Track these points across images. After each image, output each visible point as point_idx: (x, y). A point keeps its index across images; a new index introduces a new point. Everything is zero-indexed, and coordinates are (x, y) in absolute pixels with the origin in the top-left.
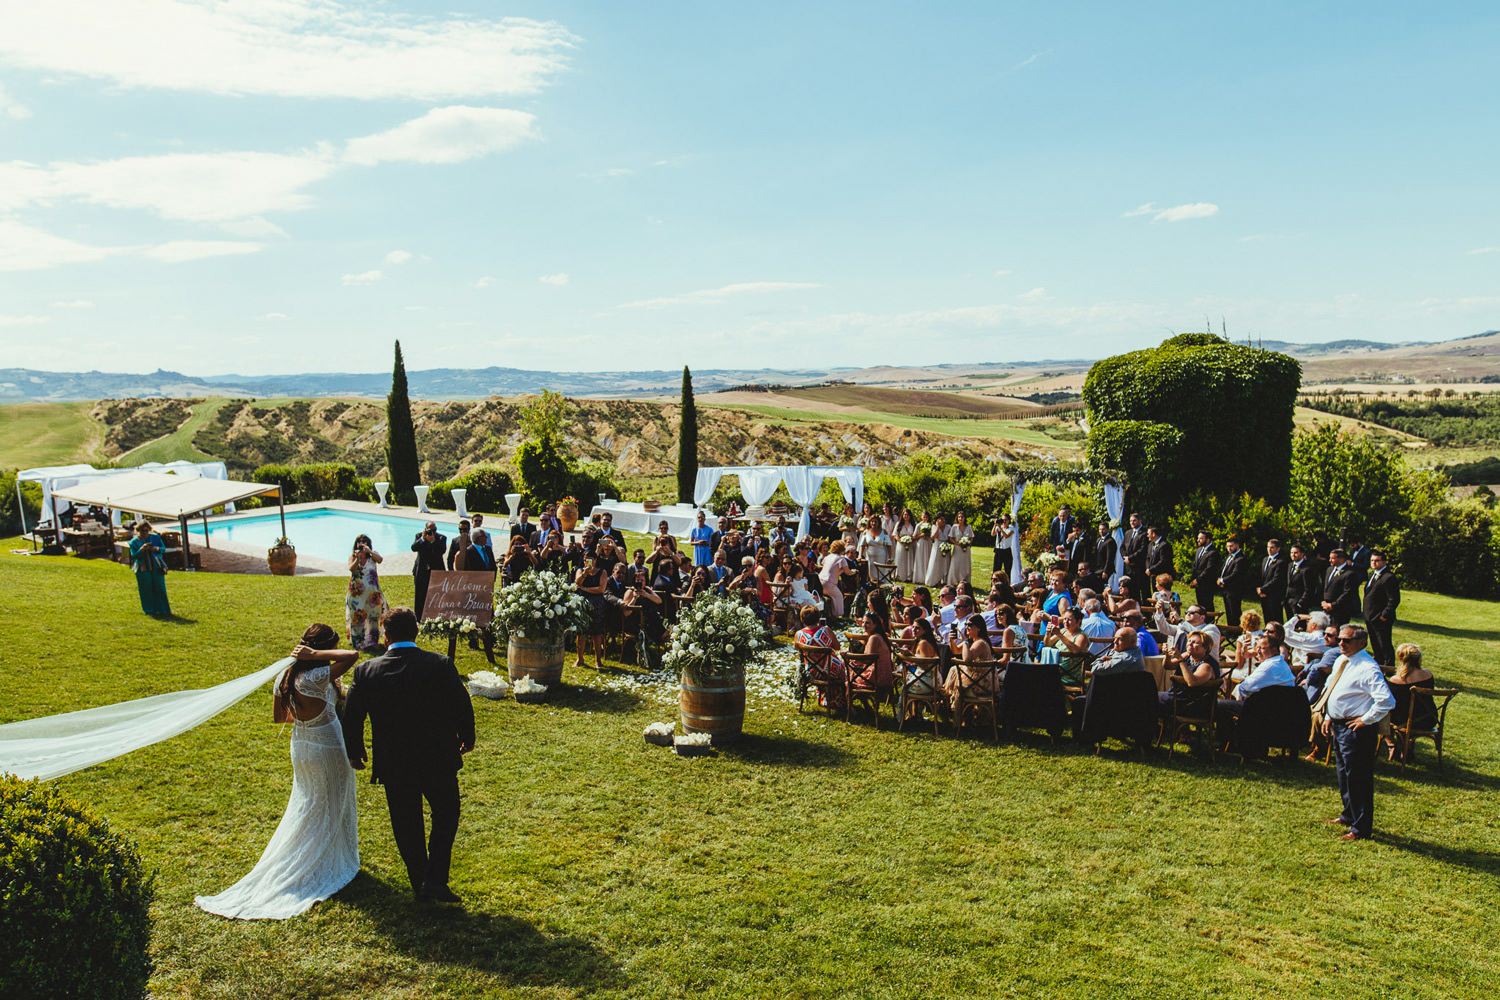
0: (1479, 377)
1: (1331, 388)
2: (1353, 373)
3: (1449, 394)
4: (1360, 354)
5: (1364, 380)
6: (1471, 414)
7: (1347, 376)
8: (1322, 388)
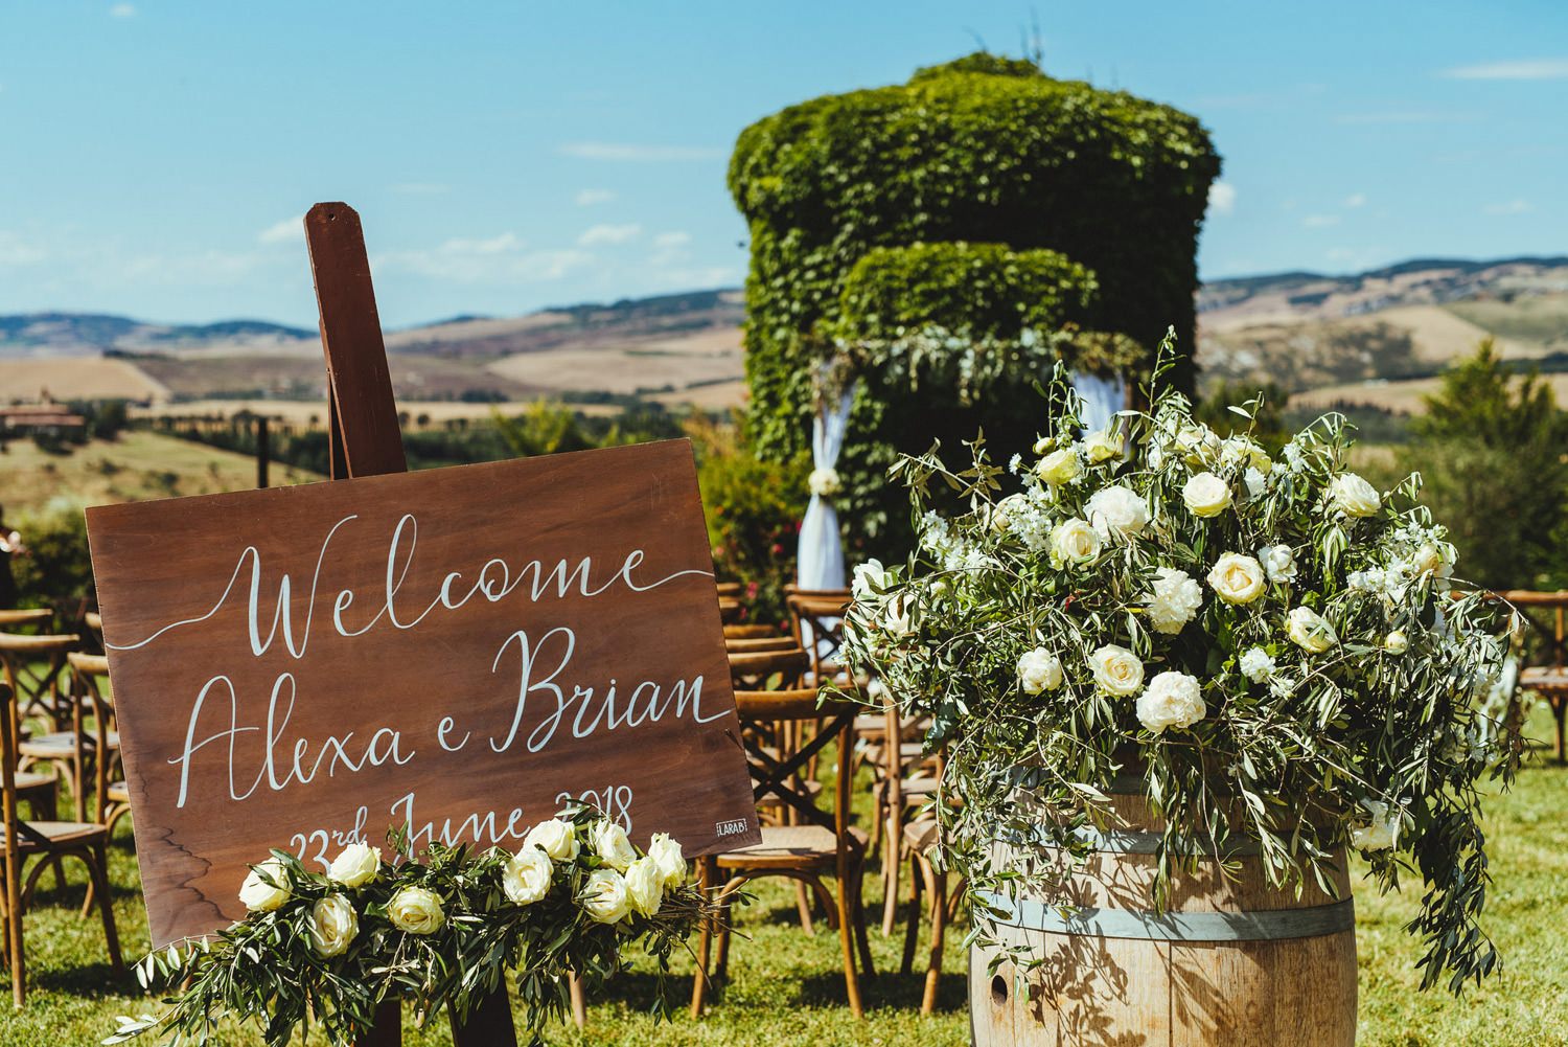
0: (459, 391)
1: (231, 408)
2: (259, 381)
3: (423, 420)
4: (265, 345)
5: (279, 396)
6: (461, 454)
7: (248, 387)
8: (213, 408)
